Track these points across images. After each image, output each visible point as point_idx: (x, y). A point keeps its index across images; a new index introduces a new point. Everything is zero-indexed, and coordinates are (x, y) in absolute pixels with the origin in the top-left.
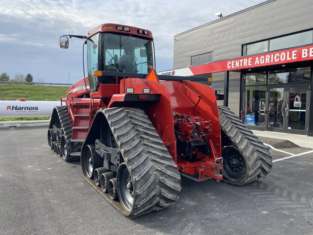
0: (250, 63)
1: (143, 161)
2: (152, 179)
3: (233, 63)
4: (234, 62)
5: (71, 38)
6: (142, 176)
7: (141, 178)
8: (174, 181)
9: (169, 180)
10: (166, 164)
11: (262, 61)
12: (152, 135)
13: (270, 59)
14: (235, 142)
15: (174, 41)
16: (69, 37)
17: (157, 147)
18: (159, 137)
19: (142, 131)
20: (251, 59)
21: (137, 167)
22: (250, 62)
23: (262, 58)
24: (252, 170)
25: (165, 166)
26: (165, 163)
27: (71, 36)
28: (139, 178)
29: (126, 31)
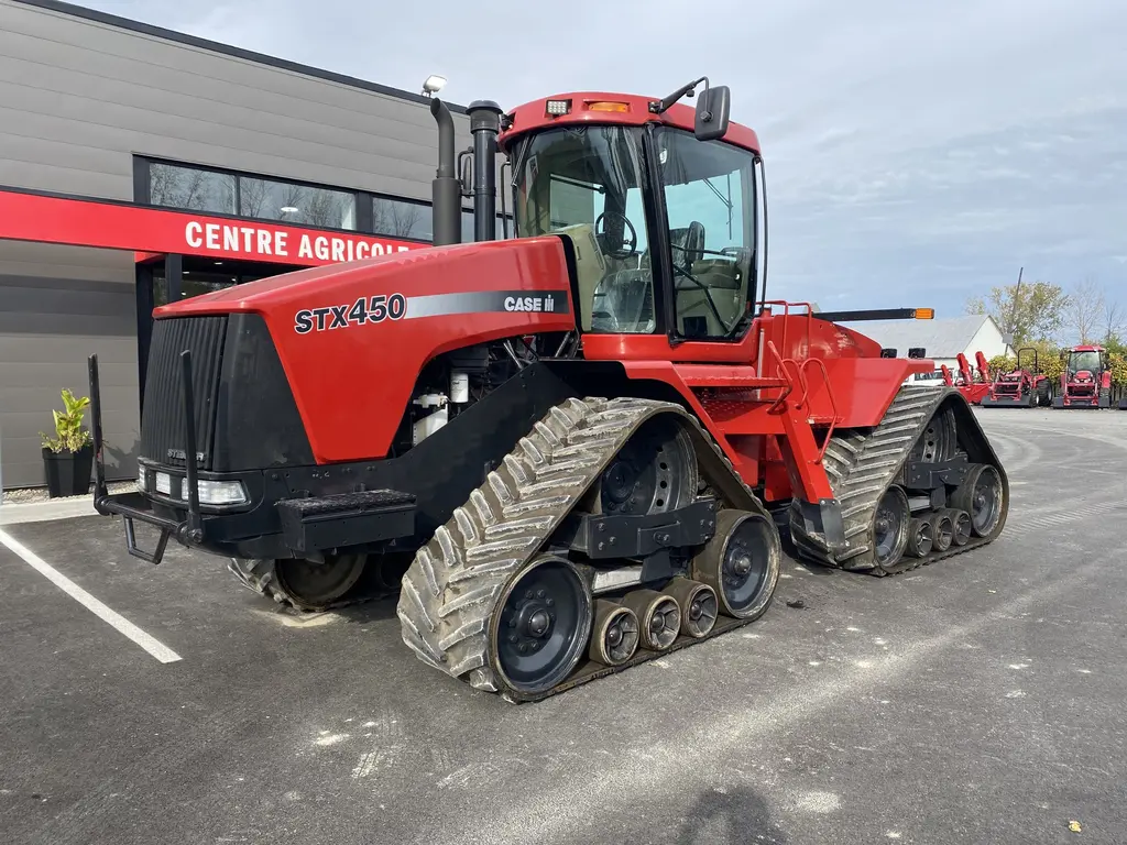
0: (283, 248)
3: (214, 232)
4: (217, 227)
11: (322, 253)
13: (345, 253)
20: (285, 235)
22: (279, 244)
23: (322, 243)
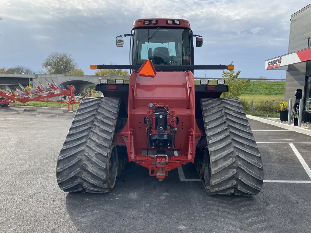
1: (77, 145)
2: (74, 161)
5: (126, 37)
6: (66, 157)
7: (64, 159)
8: (98, 168)
9: (93, 166)
10: (98, 151)
12: (107, 123)
14: (208, 142)
15: (291, 22)
16: (124, 36)
17: (102, 135)
18: (113, 126)
19: (99, 119)
21: (67, 149)
24: (218, 178)
25: (96, 152)
26: (96, 150)
27: (125, 35)
28: (63, 158)
29: (154, 24)
